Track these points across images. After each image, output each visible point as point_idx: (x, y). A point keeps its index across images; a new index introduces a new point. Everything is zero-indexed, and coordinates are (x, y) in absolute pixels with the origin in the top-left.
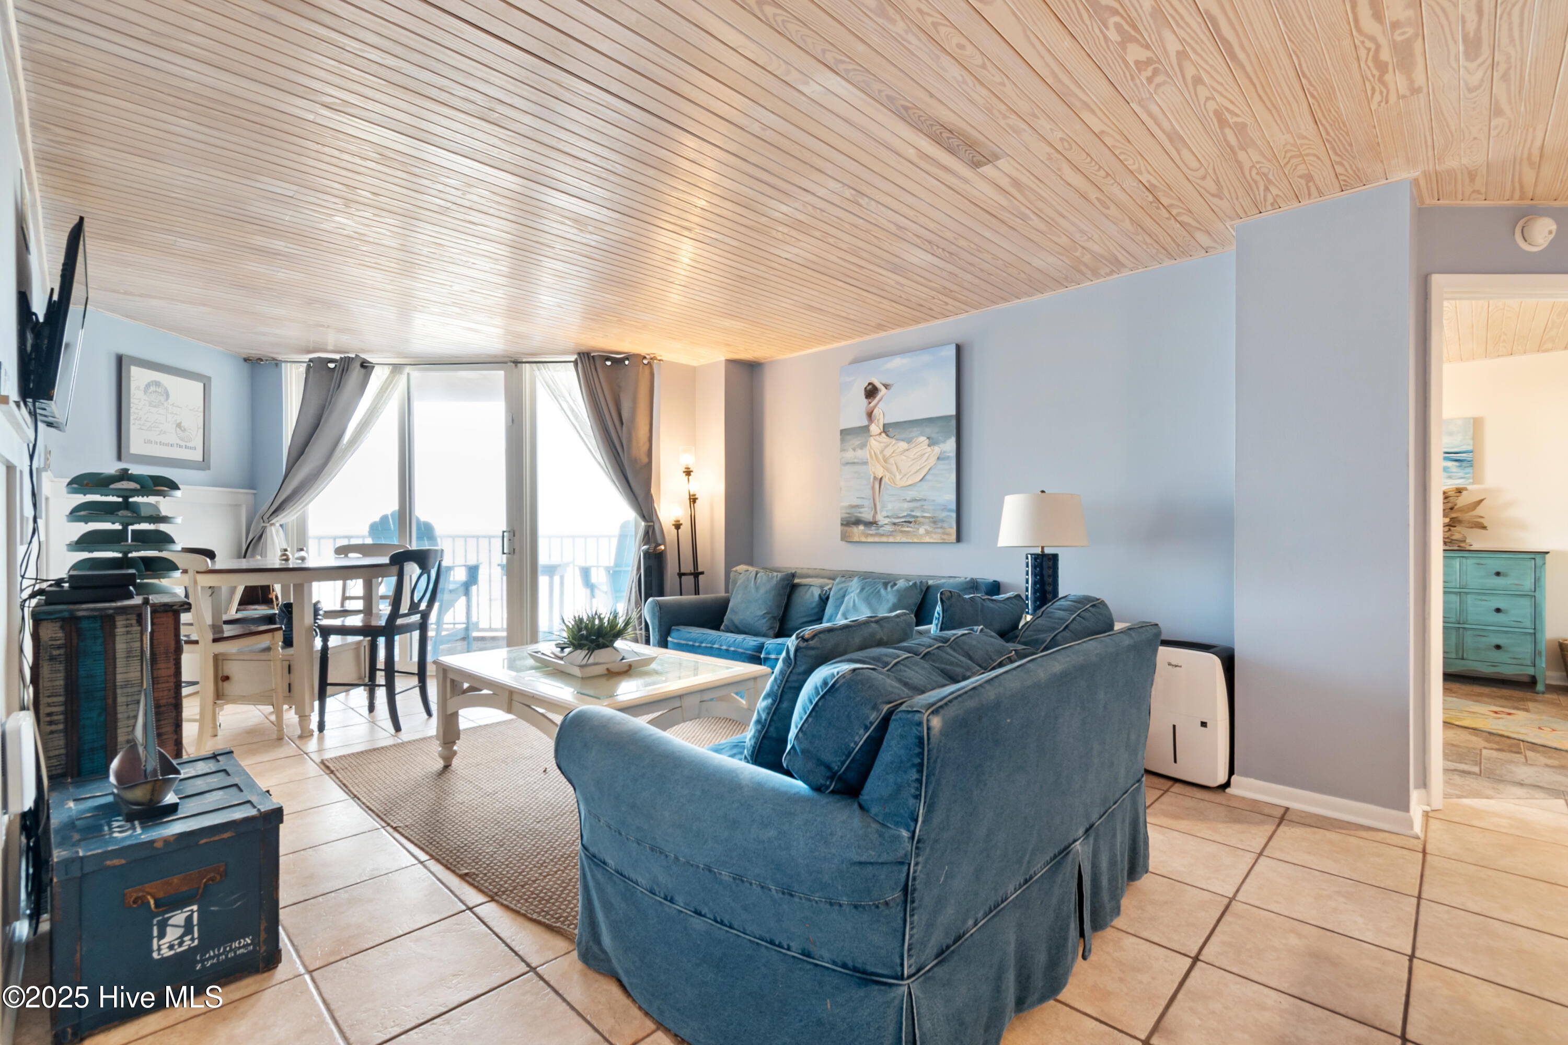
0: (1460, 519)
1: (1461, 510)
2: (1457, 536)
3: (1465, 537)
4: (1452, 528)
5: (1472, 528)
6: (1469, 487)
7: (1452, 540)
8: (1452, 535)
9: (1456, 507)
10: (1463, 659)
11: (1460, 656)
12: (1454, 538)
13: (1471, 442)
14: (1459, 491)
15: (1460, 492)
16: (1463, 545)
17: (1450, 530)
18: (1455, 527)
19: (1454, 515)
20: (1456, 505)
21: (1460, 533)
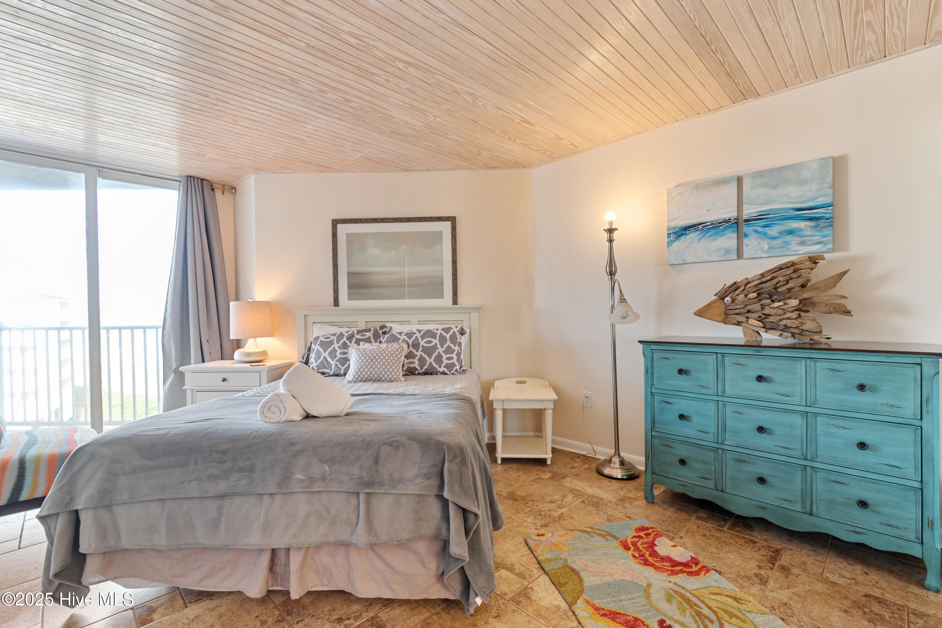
0: (814, 300)
1: (816, 288)
2: (809, 325)
3: (820, 326)
4: (803, 314)
5: (830, 313)
6: (825, 255)
7: (803, 330)
8: (802, 324)
9: (809, 284)
10: (811, 514)
11: (808, 511)
12: (805, 327)
13: (830, 192)
14: (814, 260)
15: (816, 263)
16: (817, 338)
17: (800, 316)
18: (808, 311)
19: (806, 295)
20: (809, 281)
21: (814, 320)
